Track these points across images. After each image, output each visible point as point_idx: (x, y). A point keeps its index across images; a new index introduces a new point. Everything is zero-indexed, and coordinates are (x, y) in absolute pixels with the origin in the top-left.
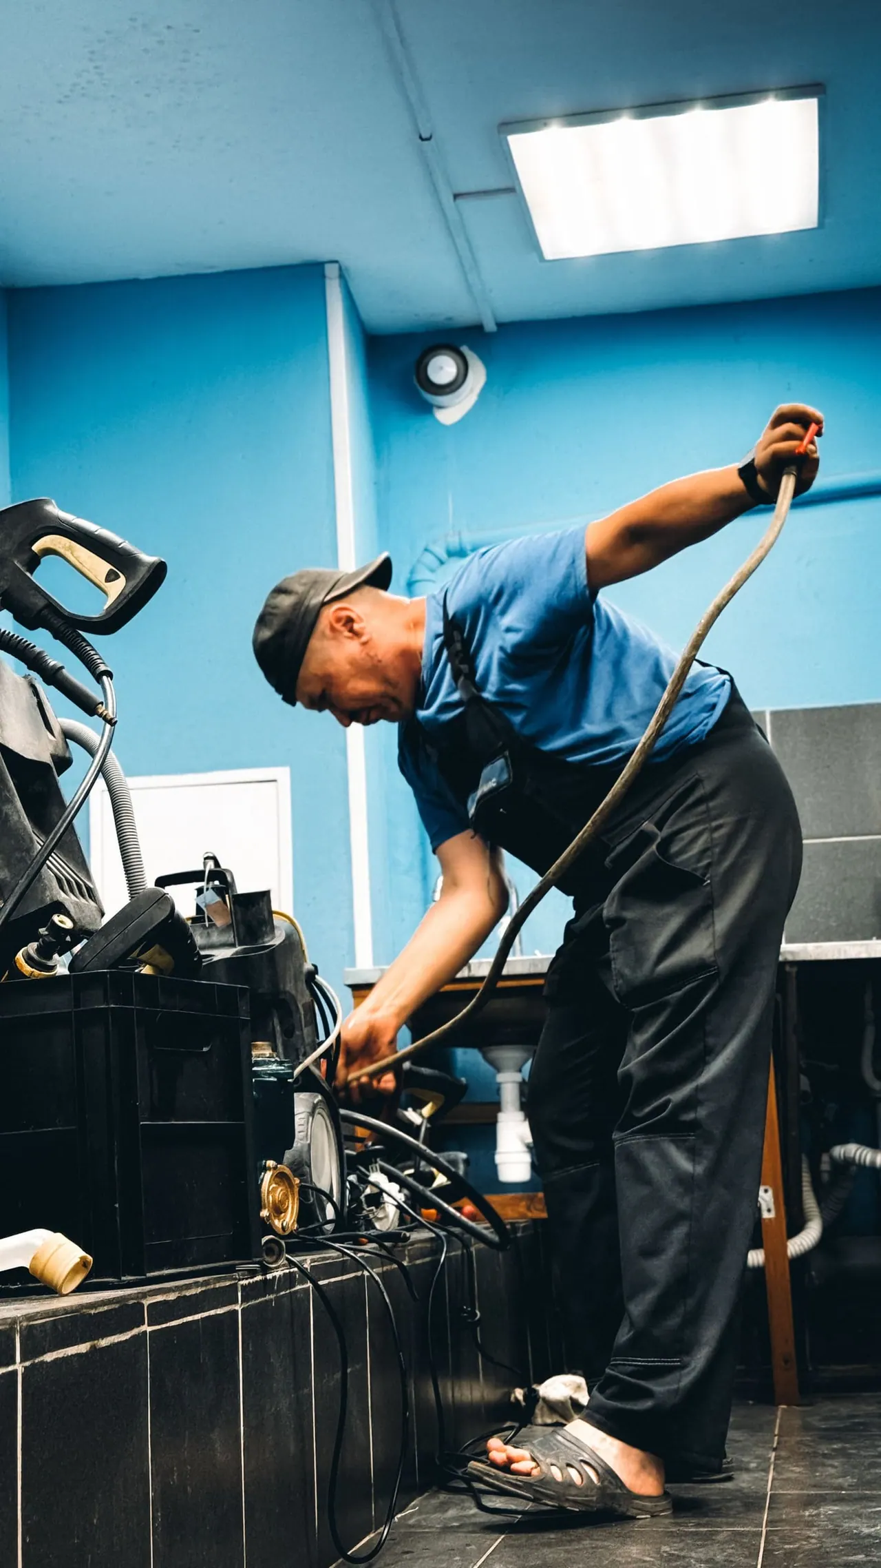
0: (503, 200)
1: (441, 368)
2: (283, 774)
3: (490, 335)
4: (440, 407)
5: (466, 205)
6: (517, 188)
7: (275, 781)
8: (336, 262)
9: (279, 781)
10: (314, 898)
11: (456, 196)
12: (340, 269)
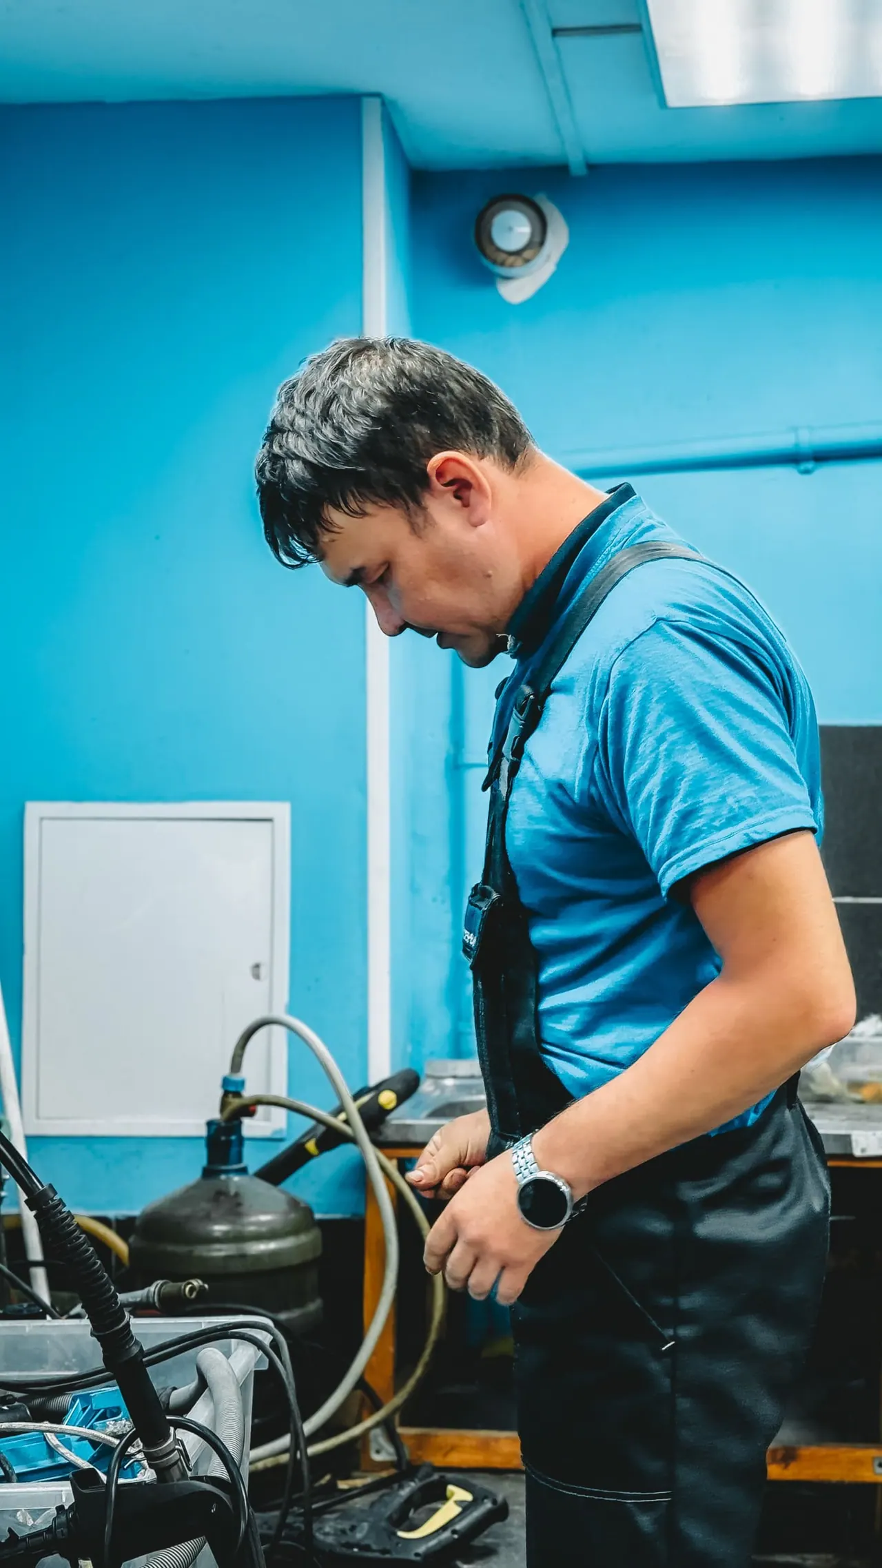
0: (624, 41)
1: (510, 229)
2: (281, 811)
3: (578, 179)
4: (507, 278)
5: (565, 42)
6: (645, 27)
7: (270, 820)
8: (377, 95)
9: (276, 821)
10: (317, 980)
11: (555, 32)
12: (383, 104)
